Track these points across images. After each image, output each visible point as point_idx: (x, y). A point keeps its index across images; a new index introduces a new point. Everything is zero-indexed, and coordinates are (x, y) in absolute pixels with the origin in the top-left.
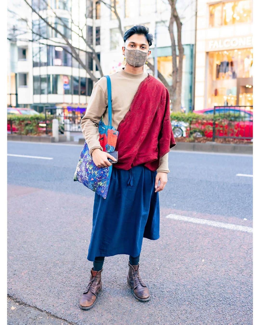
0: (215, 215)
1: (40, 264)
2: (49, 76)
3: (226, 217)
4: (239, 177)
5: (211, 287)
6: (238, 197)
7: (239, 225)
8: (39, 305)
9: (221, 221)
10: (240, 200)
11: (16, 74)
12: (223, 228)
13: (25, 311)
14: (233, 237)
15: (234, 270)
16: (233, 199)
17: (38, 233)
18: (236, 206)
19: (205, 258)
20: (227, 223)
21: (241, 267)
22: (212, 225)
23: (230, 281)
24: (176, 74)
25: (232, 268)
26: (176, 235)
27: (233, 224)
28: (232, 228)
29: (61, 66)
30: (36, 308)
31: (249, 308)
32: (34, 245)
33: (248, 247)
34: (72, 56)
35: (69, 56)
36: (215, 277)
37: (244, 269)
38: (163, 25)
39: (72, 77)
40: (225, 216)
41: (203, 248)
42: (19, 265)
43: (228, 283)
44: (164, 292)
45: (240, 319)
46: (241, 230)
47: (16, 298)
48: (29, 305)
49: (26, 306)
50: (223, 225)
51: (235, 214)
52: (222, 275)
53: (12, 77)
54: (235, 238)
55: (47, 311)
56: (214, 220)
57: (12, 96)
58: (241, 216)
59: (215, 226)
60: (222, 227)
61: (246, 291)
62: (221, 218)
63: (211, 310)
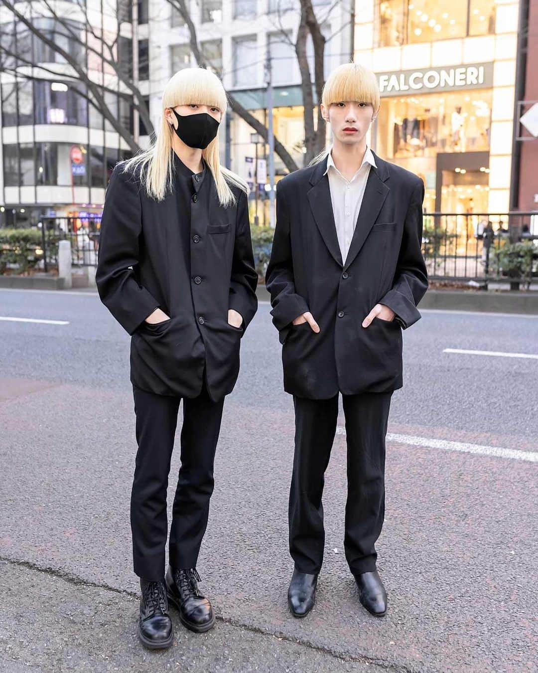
0: (410, 425)
1: (97, 517)
2: (37, 146)
3: (429, 428)
4: (448, 355)
5: (413, 543)
6: (449, 391)
7: (455, 441)
8: (111, 583)
9: (420, 435)
10: (454, 398)
12: (426, 447)
13: (87, 593)
14: (446, 462)
15: (450, 516)
16: (440, 395)
17: (78, 464)
18: (446, 407)
19: (398, 498)
20: (433, 438)
21: (462, 509)
22: (404, 442)
23: (445, 533)
24: (314, 145)
25: (447, 512)
26: (341, 461)
27: (444, 439)
28: (443, 446)
29: (64, 124)
30: (106, 587)
31: (479, 572)
32: (74, 484)
33: (472, 477)
34: (89, 101)
35: (83, 102)
36: (418, 528)
37: (469, 513)
38: (283, 42)
39: (88, 147)
40: (427, 427)
41: (392, 481)
42: (57, 520)
43: (442, 536)
44: (331, 554)
45: (465, 589)
46: (458, 449)
47: (67, 574)
48: (92, 584)
49: (88, 585)
50: (425, 442)
51: (446, 423)
52: (429, 524)
54: (448, 463)
55: (129, 591)
56: (408, 434)
58: (457, 425)
59: (411, 444)
60: (423, 445)
61: (473, 548)
62: (420, 429)
63: (415, 578)
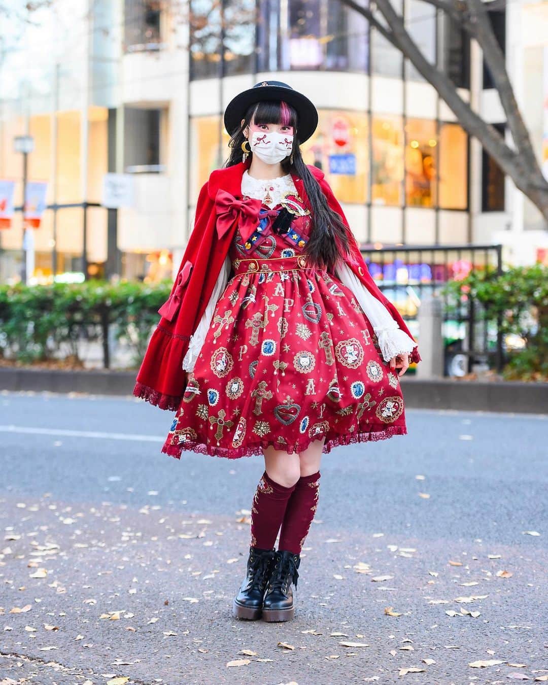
11: (112, 113)
29: (318, 68)
34: (373, 22)
35: (358, 23)
53: (93, 125)
57: (92, 211)
